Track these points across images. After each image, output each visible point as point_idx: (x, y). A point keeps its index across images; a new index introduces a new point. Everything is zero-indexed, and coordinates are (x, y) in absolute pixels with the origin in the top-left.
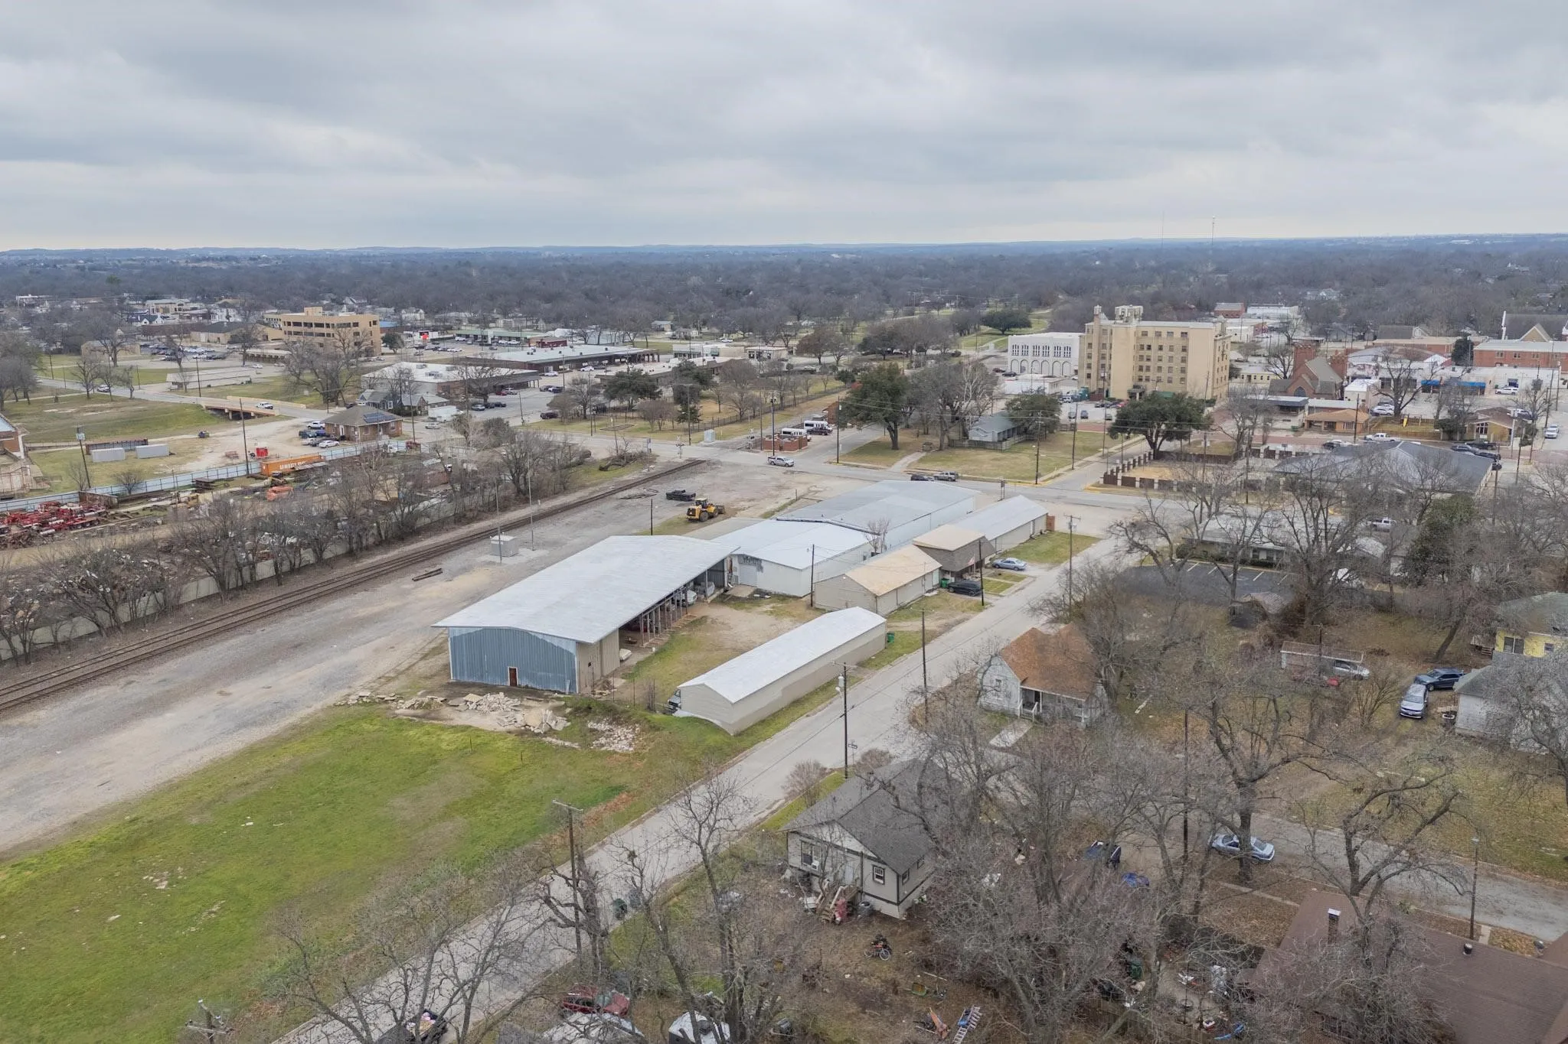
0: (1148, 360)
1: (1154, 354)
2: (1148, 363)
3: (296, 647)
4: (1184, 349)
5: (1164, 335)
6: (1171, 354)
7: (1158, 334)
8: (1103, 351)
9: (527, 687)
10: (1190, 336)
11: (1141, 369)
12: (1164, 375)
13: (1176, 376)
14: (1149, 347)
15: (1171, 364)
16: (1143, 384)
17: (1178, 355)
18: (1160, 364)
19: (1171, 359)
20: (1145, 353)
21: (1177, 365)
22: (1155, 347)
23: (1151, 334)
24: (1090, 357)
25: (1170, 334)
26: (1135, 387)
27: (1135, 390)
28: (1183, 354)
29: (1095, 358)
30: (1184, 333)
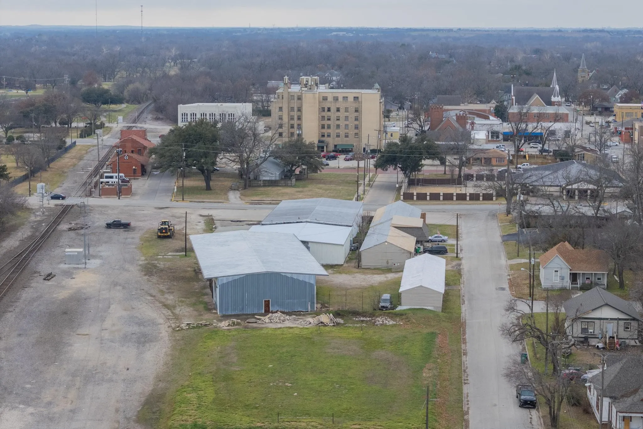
0: (329, 119)
1: (333, 114)
2: (329, 122)
4: (357, 111)
5: (340, 99)
6: (347, 114)
7: (336, 99)
8: (292, 113)
10: (361, 100)
11: (323, 127)
12: (342, 132)
13: (352, 132)
14: (329, 110)
15: (347, 123)
16: (325, 139)
17: (353, 115)
18: (338, 122)
19: (347, 118)
20: (326, 114)
21: (352, 123)
22: (333, 109)
23: (330, 99)
25: (345, 98)
26: (320, 141)
27: (321, 144)
28: (356, 114)
29: (286, 119)
30: (356, 98)
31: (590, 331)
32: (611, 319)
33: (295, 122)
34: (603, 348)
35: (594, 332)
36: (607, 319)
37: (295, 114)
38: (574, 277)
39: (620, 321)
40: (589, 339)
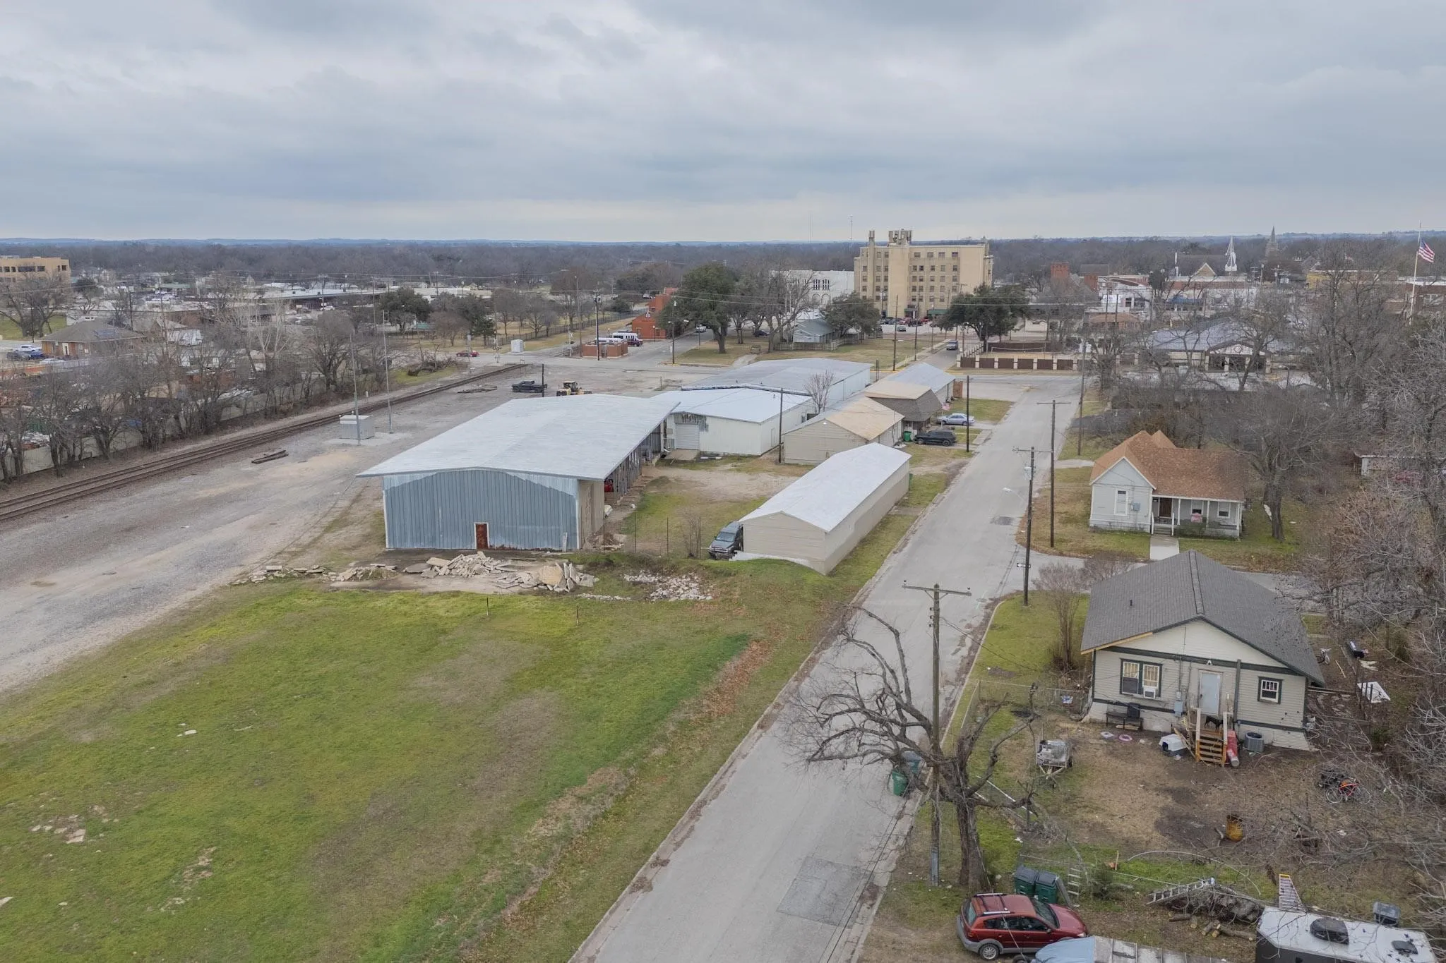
0: (921, 280)
1: (926, 274)
2: (921, 283)
3: (128, 530)
4: (955, 269)
5: (936, 255)
6: (943, 273)
7: (930, 255)
8: (878, 274)
9: (503, 548)
10: (961, 255)
11: (914, 289)
12: (936, 295)
13: (948, 295)
14: (922, 268)
15: (943, 284)
16: (916, 303)
17: (949, 274)
18: (932, 284)
19: (942, 278)
20: (918, 274)
21: (948, 284)
22: (927, 268)
23: (923, 256)
24: (865, 280)
25: (942, 254)
26: (909, 306)
27: (910, 310)
28: (954, 273)
29: (870, 280)
30: (955, 254)
31: (1147, 688)
32: (1216, 662)
33: (882, 284)
34: (1184, 753)
35: (1159, 695)
36: (1203, 661)
37: (882, 274)
38: (1164, 507)
39: (1243, 672)
40: (1145, 714)
